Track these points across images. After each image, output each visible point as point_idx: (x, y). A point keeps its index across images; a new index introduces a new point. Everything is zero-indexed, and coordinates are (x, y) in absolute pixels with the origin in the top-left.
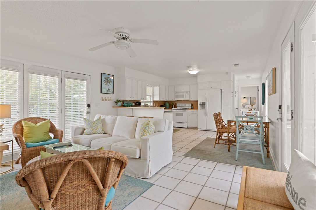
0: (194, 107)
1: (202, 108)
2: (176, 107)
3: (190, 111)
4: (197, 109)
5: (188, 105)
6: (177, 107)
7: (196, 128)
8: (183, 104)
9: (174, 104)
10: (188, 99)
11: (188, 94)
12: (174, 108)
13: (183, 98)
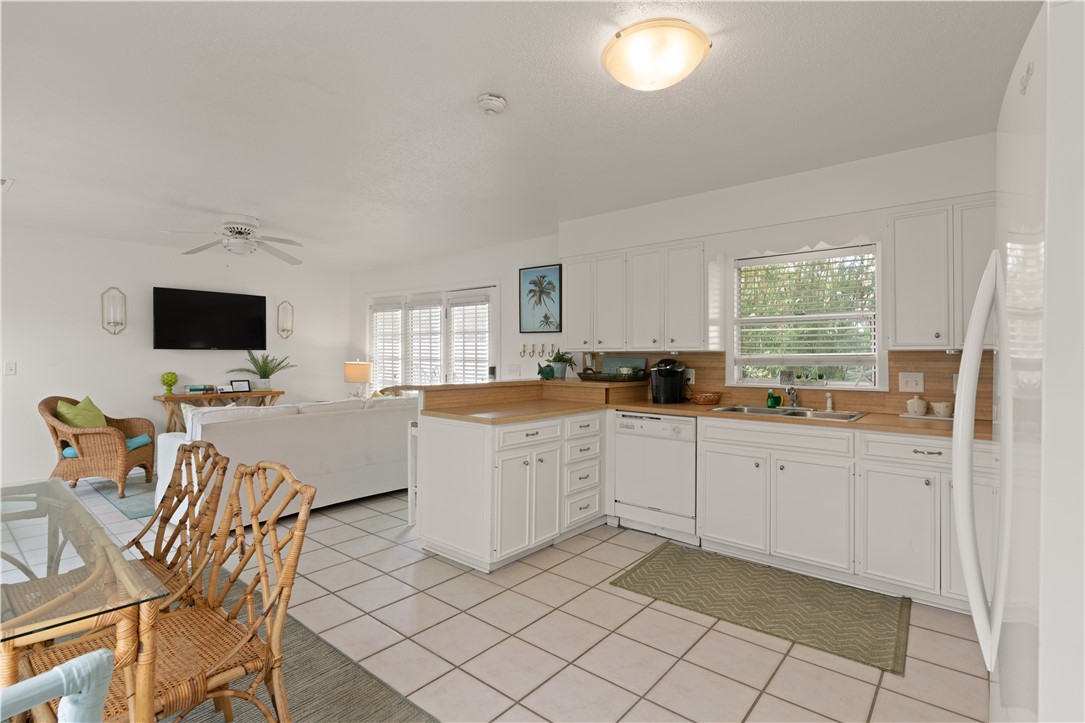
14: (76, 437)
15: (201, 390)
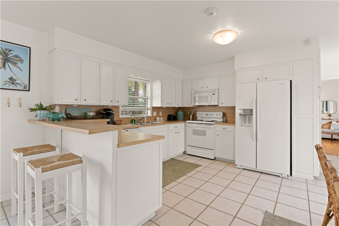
0: (228, 119)
1: (245, 123)
2: (194, 118)
3: (220, 127)
4: (234, 123)
5: (217, 115)
6: (197, 117)
7: (231, 163)
8: (207, 113)
9: (192, 113)
10: (216, 104)
11: (216, 94)
12: (193, 120)
13: (208, 102)
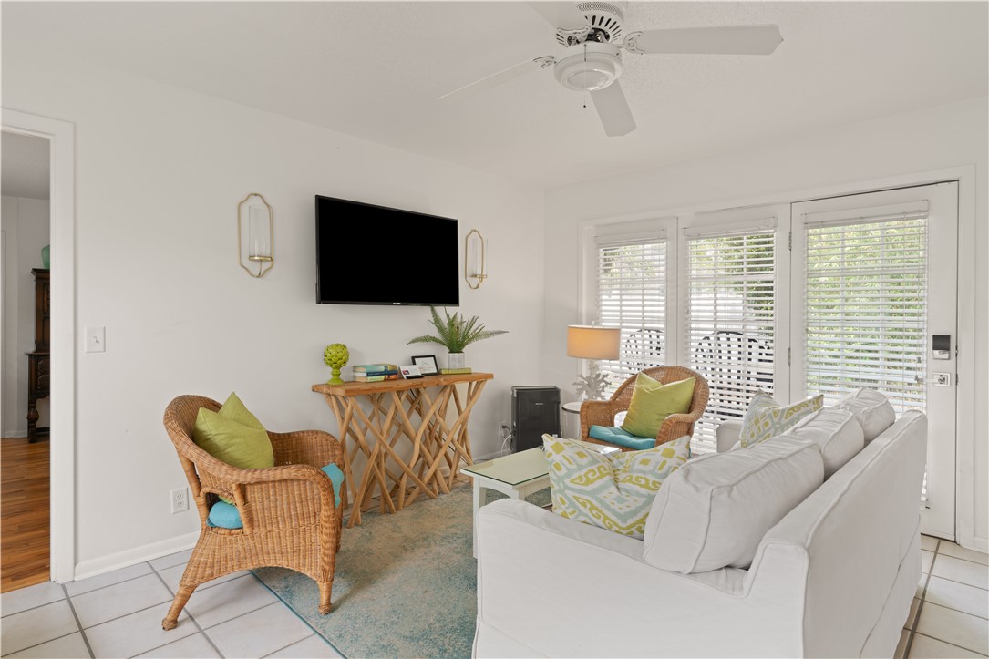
14: (243, 488)
15: (381, 374)
